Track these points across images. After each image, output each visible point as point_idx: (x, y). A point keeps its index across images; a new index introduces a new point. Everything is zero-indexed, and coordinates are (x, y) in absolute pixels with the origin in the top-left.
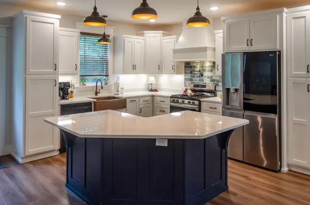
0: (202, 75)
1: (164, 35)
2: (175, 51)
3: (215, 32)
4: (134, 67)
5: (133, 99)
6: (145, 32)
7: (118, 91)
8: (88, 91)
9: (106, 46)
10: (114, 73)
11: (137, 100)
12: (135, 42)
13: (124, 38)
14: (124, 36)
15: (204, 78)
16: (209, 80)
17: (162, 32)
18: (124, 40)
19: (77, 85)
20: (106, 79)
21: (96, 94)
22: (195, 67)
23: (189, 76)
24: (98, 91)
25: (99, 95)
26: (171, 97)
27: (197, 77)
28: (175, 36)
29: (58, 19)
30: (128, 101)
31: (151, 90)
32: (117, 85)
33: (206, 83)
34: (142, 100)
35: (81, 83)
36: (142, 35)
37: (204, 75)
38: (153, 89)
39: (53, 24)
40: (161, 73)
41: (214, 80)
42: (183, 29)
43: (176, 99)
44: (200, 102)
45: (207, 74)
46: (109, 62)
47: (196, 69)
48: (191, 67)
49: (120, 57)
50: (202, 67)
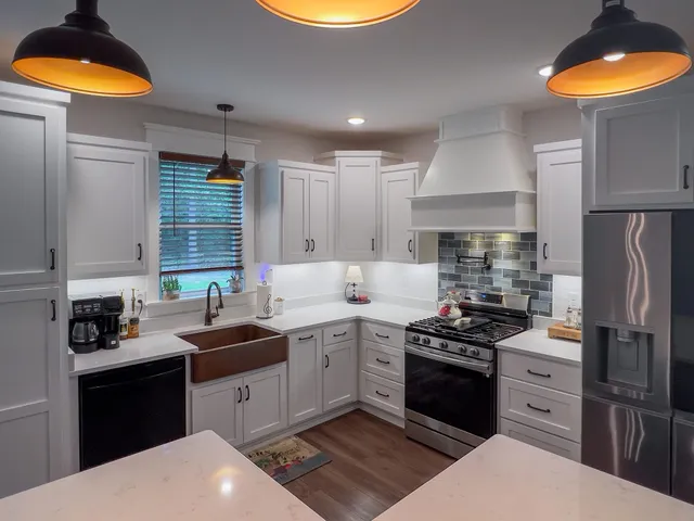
0: (489, 268)
1: (386, 161)
2: (418, 204)
3: (537, 148)
4: (310, 246)
5: (308, 334)
6: (337, 153)
7: (267, 310)
8: (183, 313)
9: (235, 190)
10: (257, 260)
11: (317, 334)
12: (312, 180)
13: (281, 169)
14: (281, 162)
15: (494, 276)
16: (510, 280)
17: (379, 153)
18: (282, 172)
19: (152, 299)
20: (237, 278)
21: (208, 319)
22: (467, 244)
23: (451, 269)
24: (213, 311)
25: (218, 324)
26: (408, 329)
27: (474, 271)
28: (416, 164)
29: (63, 104)
30: (292, 340)
31: (354, 300)
32: (264, 293)
33: (499, 290)
34: (329, 332)
35: (165, 293)
36: (330, 160)
37: (494, 267)
38: (357, 296)
39: (43, 118)
40: (378, 258)
41: (525, 283)
42: (437, 145)
43: (422, 337)
44: (496, 351)
45: (502, 264)
46: (244, 231)
47: (471, 252)
48: (458, 244)
49: (272, 218)
50: (490, 245)
